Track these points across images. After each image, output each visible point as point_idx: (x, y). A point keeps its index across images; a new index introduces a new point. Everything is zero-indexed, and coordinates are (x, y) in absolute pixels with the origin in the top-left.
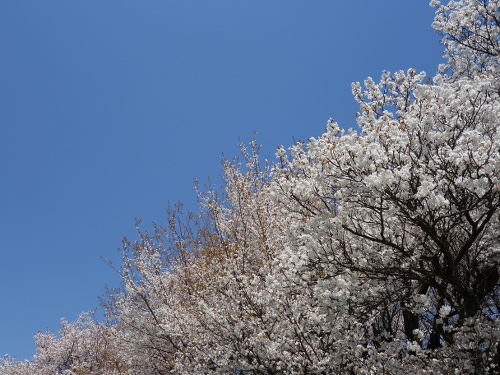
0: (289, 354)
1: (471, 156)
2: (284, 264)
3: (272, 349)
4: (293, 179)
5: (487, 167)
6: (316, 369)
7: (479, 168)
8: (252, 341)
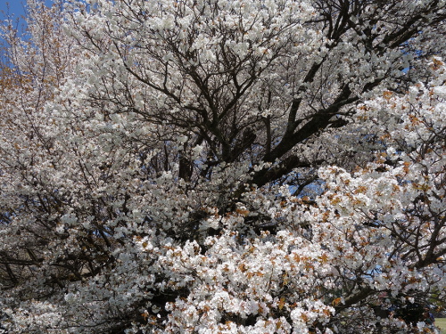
0: (72, 182)
1: (241, 21)
2: (64, 95)
3: (57, 177)
4: (88, 15)
5: (251, 33)
6: (94, 195)
7: (244, 32)
8: (37, 169)
